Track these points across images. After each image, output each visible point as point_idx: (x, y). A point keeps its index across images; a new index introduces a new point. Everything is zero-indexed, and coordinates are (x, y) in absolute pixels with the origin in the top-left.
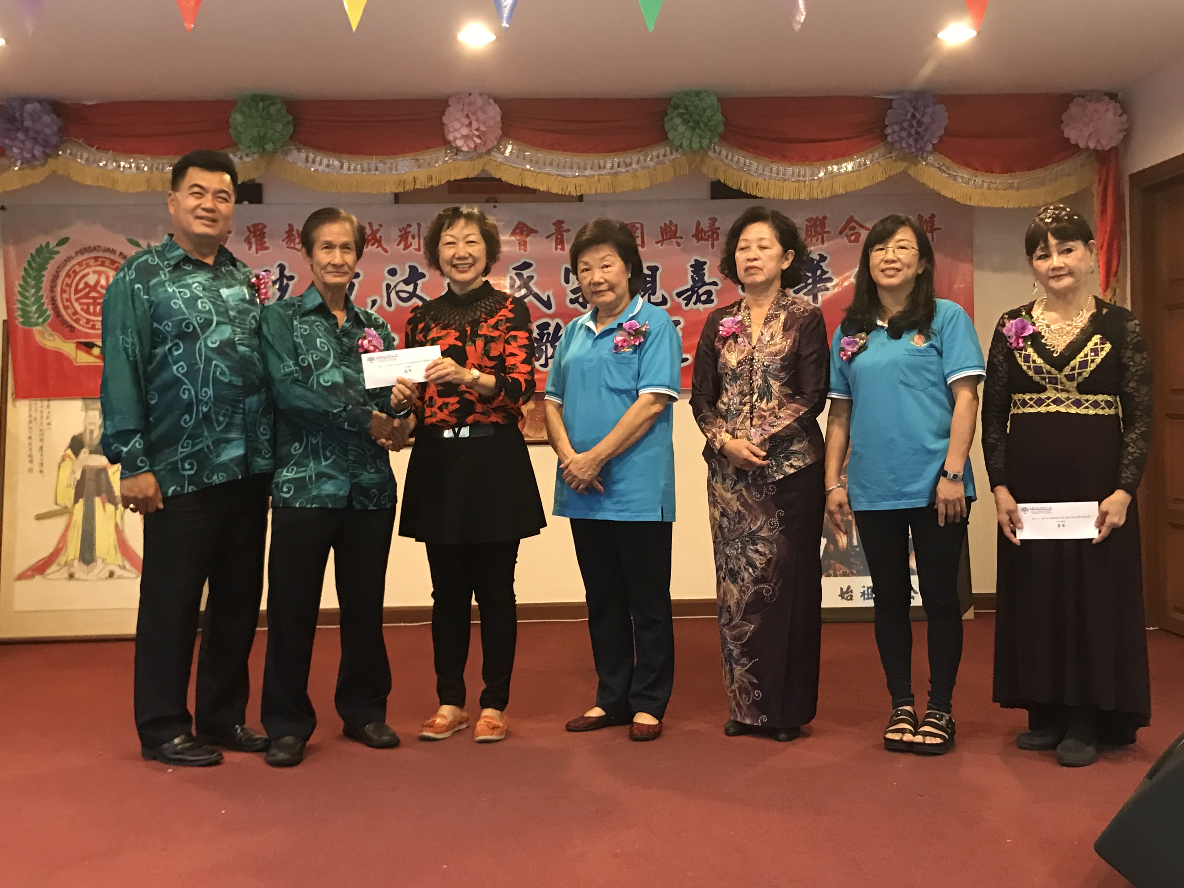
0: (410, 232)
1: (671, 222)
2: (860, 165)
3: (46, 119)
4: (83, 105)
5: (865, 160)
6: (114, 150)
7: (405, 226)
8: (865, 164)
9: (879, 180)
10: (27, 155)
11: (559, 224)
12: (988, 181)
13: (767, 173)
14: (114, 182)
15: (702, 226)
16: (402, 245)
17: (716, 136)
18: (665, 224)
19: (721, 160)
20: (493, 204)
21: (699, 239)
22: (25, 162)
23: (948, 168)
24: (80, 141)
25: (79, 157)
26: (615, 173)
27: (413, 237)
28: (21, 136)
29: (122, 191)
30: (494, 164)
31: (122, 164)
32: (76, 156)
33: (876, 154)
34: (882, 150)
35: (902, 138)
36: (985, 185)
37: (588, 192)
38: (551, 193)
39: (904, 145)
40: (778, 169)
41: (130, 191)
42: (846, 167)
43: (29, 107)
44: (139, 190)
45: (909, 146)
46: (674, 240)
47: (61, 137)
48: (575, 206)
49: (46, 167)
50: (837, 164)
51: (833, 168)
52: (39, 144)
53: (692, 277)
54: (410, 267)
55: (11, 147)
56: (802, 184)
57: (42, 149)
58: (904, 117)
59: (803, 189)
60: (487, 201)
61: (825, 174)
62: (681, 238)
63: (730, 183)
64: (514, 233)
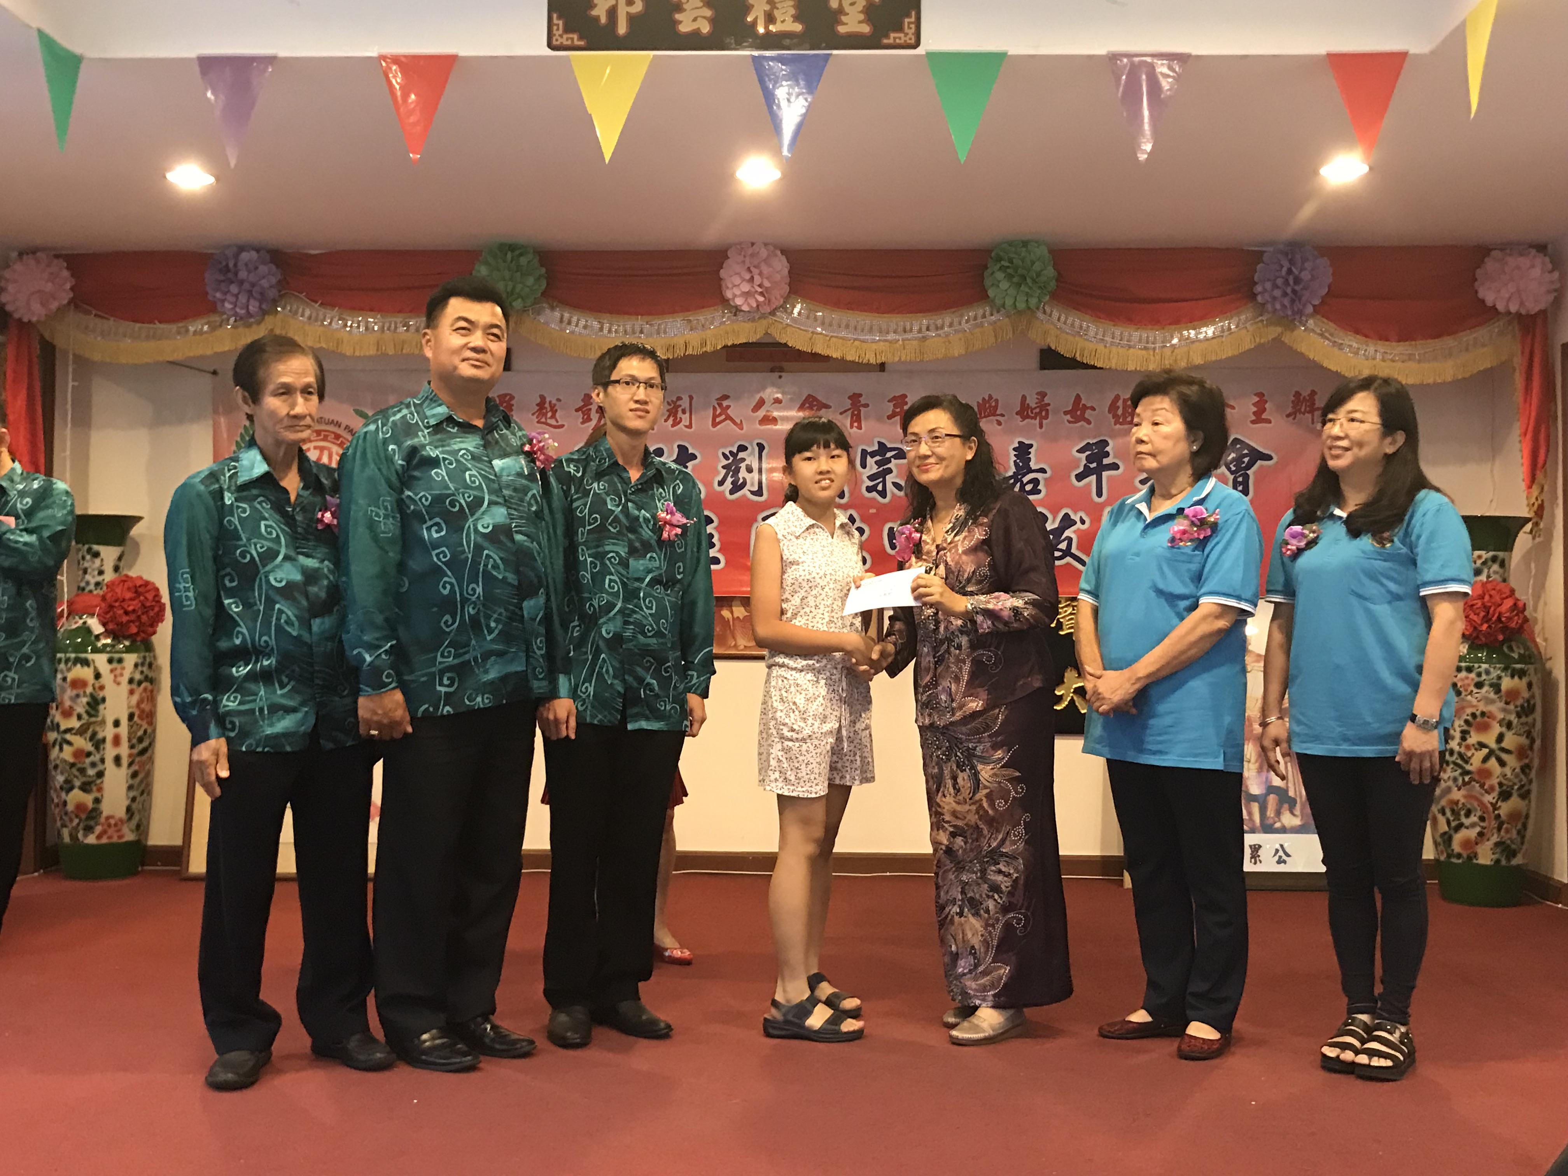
0: (680, 406)
1: (990, 397)
2: (1223, 331)
3: (263, 269)
4: (307, 254)
5: (1229, 324)
6: (341, 306)
7: (675, 399)
8: (1229, 329)
9: (1247, 348)
10: (242, 312)
11: (855, 398)
12: (1382, 351)
13: (1108, 339)
14: (339, 342)
15: (1027, 402)
16: (670, 421)
17: (1046, 295)
18: (984, 399)
19: (1053, 323)
20: (780, 374)
21: (1024, 418)
22: (239, 318)
23: (1331, 335)
24: (302, 296)
25: (300, 314)
26: (923, 337)
27: (684, 412)
28: (234, 289)
29: (348, 354)
30: (780, 326)
31: (349, 323)
32: (296, 313)
33: (1243, 317)
34: (1250, 315)
35: (1274, 298)
36: (1379, 356)
37: (890, 360)
38: (847, 361)
39: (1278, 306)
40: (1122, 333)
41: (357, 354)
42: (1206, 333)
43: (245, 256)
44: (367, 354)
45: (1284, 306)
46: (994, 418)
47: (280, 291)
48: (875, 376)
49: (263, 325)
50: (1194, 329)
51: (1190, 333)
52: (255, 298)
53: (1015, 461)
54: (679, 446)
55: (223, 301)
56: (1152, 353)
57: (257, 304)
58: (1277, 274)
59: (1152, 357)
60: (772, 370)
61: (1180, 341)
62: (1003, 415)
63: (1062, 350)
64: (801, 408)
